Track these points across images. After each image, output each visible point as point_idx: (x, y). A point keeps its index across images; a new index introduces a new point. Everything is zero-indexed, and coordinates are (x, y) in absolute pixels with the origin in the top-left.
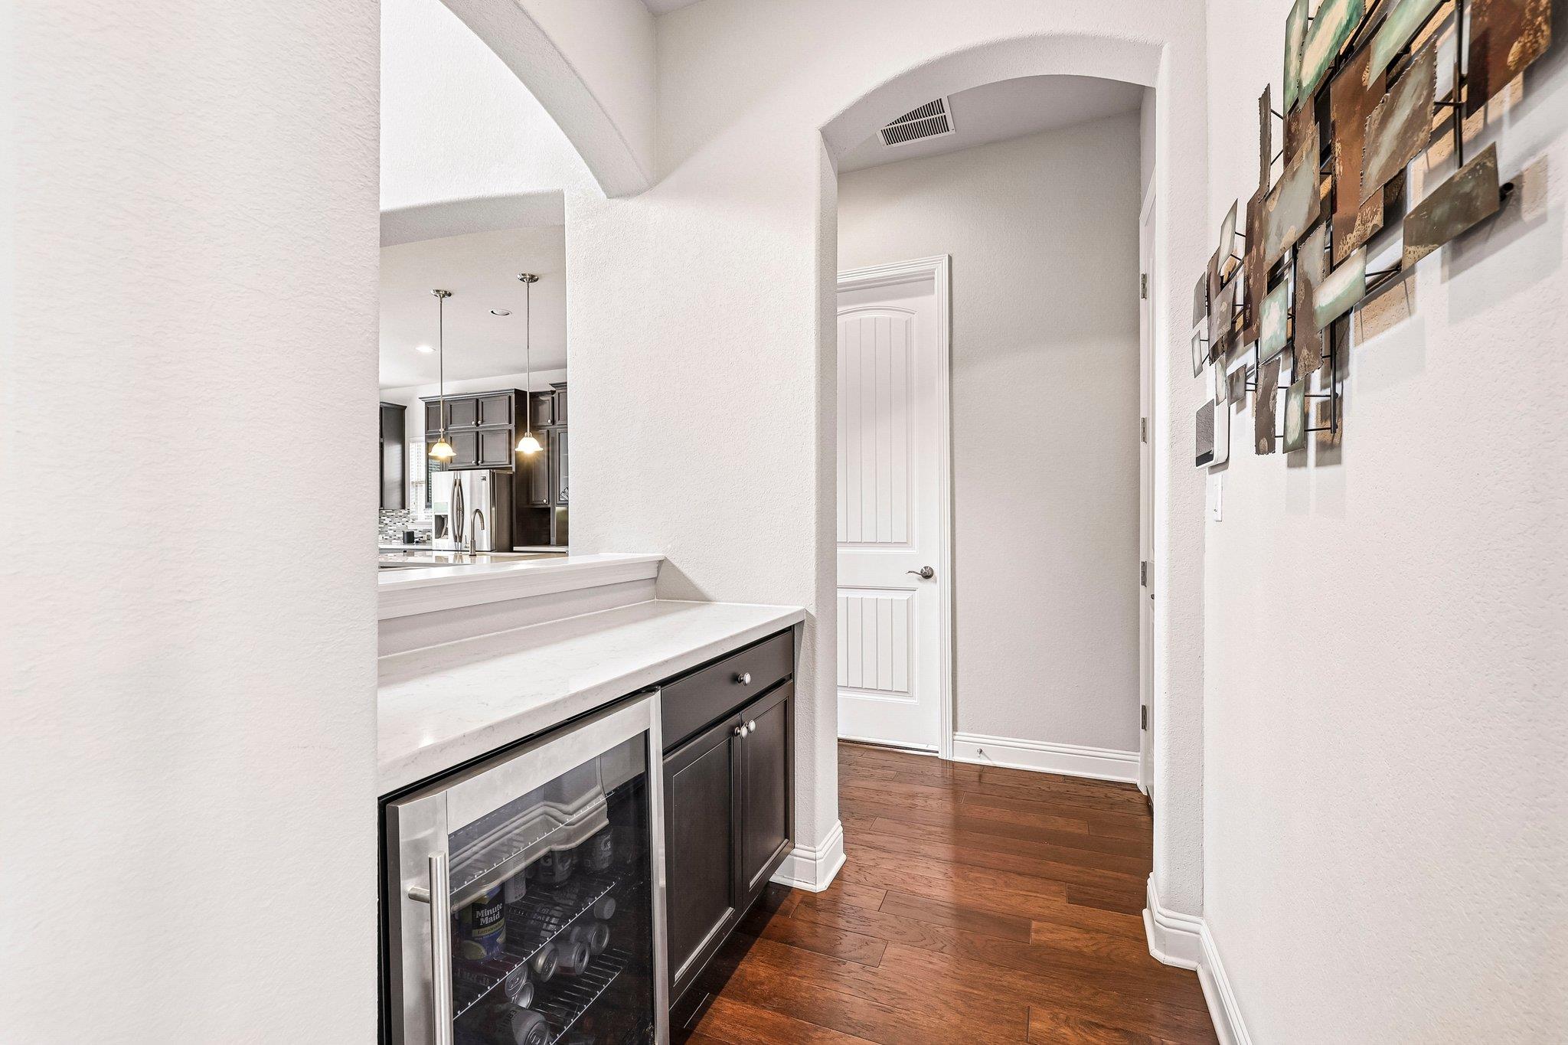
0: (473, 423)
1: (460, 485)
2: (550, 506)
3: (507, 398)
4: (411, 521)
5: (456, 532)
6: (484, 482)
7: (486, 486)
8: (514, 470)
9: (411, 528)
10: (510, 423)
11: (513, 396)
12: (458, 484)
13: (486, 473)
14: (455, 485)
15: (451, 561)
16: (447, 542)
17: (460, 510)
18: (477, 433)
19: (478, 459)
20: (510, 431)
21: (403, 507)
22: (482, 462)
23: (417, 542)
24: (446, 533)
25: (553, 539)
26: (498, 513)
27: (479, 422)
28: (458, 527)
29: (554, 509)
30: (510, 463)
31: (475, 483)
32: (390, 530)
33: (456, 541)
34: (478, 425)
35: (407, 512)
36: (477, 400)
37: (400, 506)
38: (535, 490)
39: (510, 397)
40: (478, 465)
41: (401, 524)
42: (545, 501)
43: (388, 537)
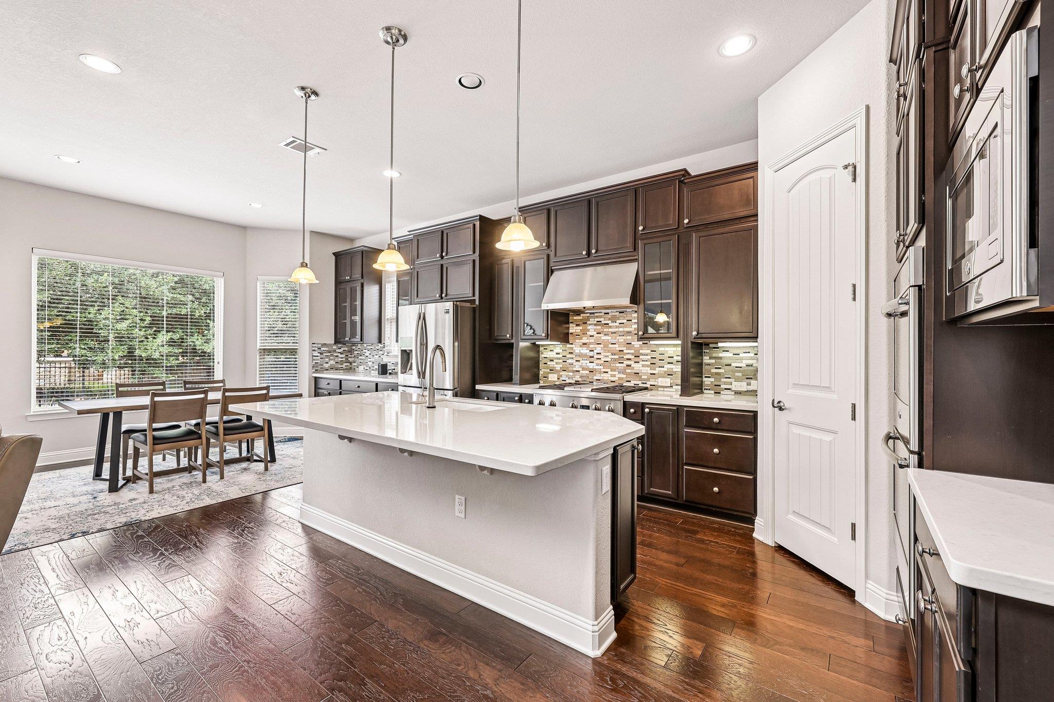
0: (438, 255)
1: (424, 319)
2: (513, 341)
3: (471, 225)
4: (386, 354)
5: (420, 369)
6: (447, 315)
7: (449, 319)
8: (477, 303)
9: (385, 360)
10: (474, 252)
11: (478, 224)
12: (422, 318)
13: (449, 305)
14: (420, 318)
15: (414, 399)
16: (412, 378)
17: (424, 344)
18: (442, 265)
19: (442, 293)
20: (474, 261)
21: (380, 342)
22: (446, 296)
23: (390, 374)
24: (411, 369)
25: (516, 377)
26: (460, 347)
27: (444, 254)
28: (422, 364)
29: (518, 345)
30: (474, 296)
31: (440, 317)
32: (370, 361)
33: (419, 377)
34: (442, 257)
35: (382, 346)
36: (442, 232)
37: (376, 341)
38: (498, 326)
39: (474, 225)
40: (442, 298)
41: (378, 356)
42: (508, 336)
43: (368, 368)
